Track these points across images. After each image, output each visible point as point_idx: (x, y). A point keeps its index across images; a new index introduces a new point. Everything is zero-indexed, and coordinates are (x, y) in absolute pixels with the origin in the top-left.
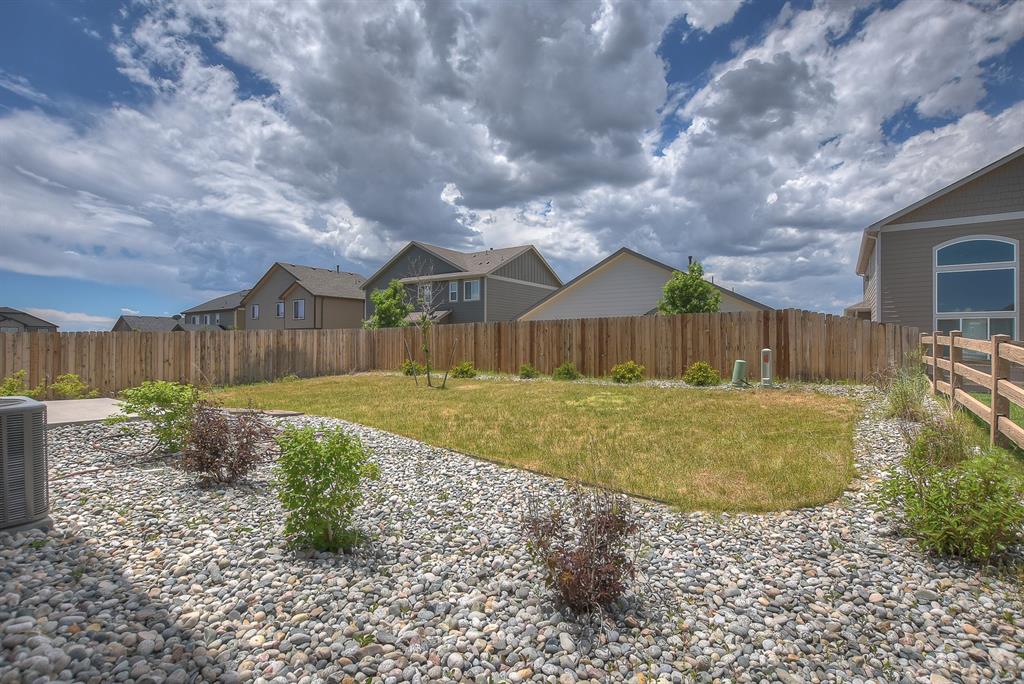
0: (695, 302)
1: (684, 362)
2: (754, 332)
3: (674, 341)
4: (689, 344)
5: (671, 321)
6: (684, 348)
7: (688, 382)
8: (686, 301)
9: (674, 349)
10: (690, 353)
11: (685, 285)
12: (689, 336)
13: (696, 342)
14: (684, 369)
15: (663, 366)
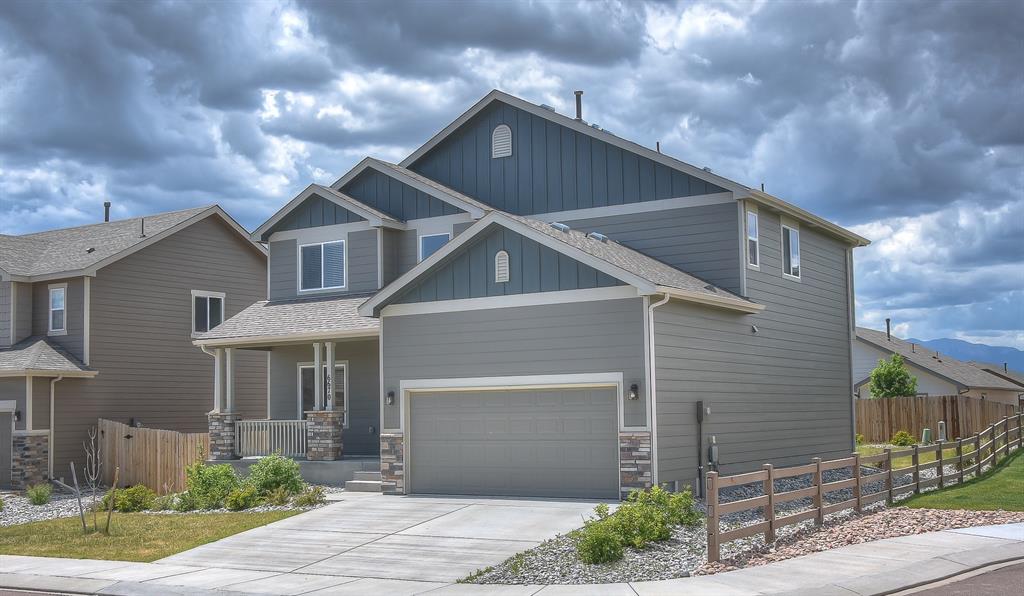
0: (897, 385)
1: (891, 431)
2: (937, 411)
3: (883, 418)
4: (894, 418)
5: (880, 403)
6: (890, 422)
7: (895, 444)
8: (890, 384)
9: (883, 422)
10: (894, 425)
11: (889, 372)
12: (893, 413)
13: (898, 418)
14: (891, 436)
15: (876, 435)
